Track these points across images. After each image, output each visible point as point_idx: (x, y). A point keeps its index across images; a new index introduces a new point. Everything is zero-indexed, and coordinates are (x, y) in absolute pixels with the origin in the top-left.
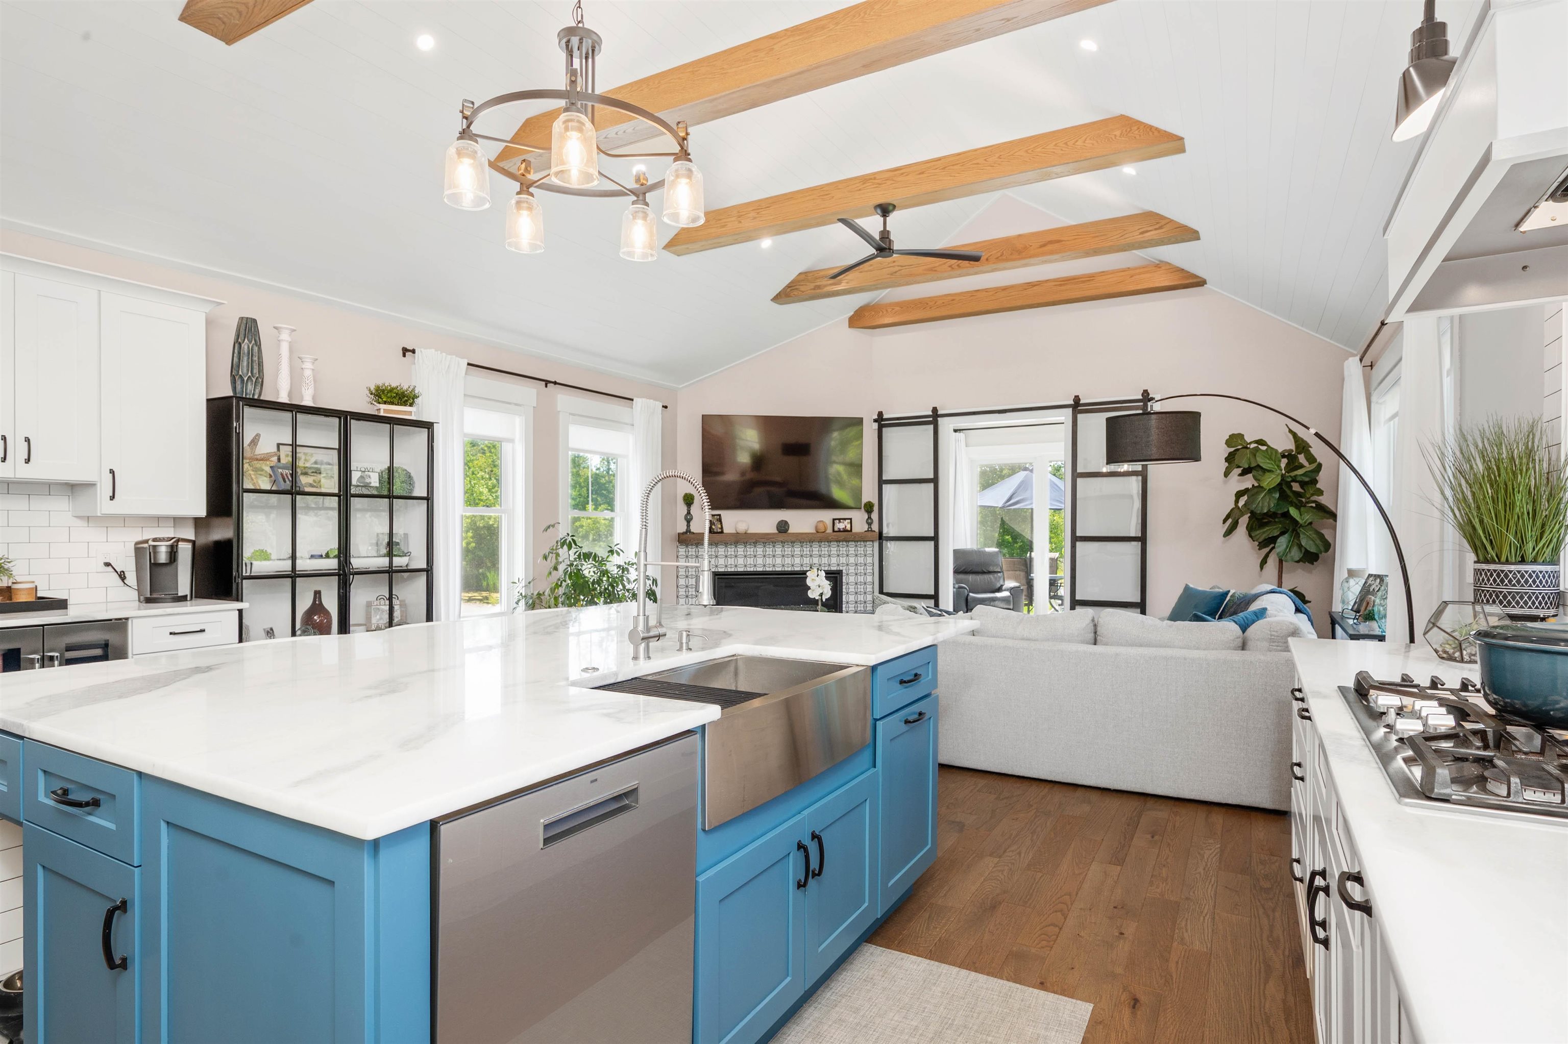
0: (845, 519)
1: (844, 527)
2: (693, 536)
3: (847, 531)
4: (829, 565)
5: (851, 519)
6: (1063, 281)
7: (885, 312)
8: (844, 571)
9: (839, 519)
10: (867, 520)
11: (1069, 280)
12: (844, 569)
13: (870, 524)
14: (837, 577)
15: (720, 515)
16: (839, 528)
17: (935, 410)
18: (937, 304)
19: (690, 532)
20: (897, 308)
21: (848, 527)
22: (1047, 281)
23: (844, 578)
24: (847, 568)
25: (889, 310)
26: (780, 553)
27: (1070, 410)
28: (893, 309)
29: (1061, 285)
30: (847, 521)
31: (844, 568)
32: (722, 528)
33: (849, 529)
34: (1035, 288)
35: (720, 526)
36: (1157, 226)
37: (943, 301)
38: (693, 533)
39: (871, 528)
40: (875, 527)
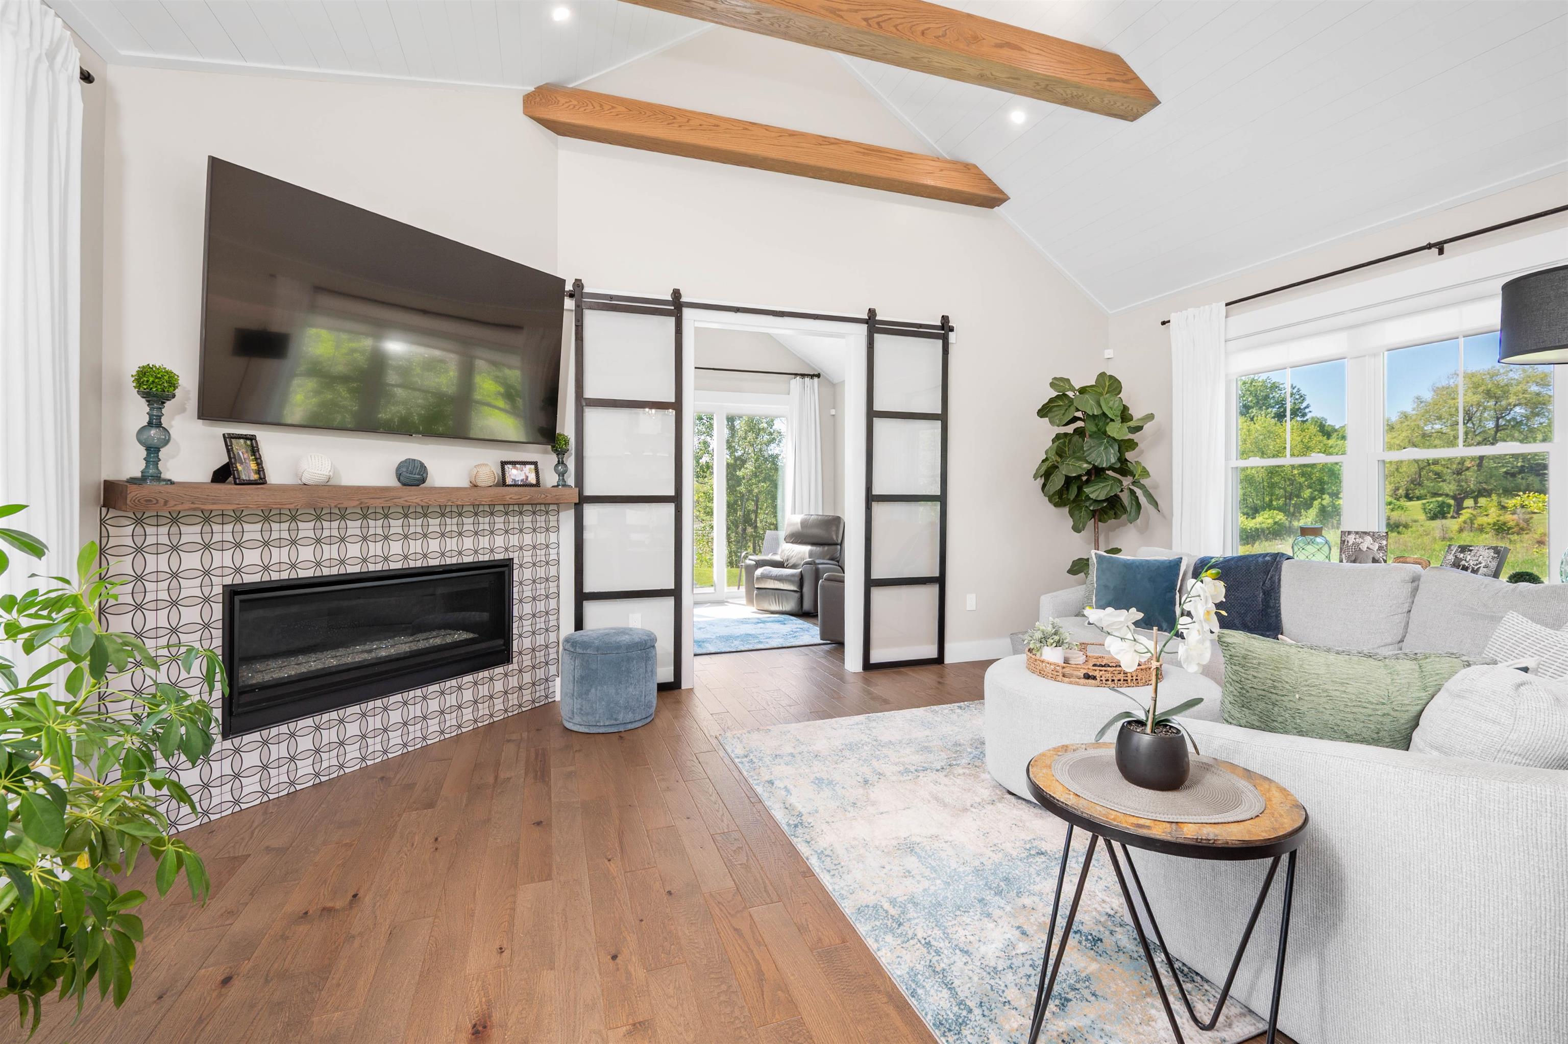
0: (524, 463)
1: (524, 477)
2: (170, 488)
3: (531, 485)
4: (492, 551)
5: (535, 464)
6: (867, 149)
7: (598, 108)
8: (516, 561)
9: (514, 463)
10: (557, 466)
11: (873, 150)
12: (515, 556)
13: (562, 475)
14: (503, 572)
15: (252, 438)
16: (514, 480)
17: (676, 294)
18: (691, 123)
19: (158, 478)
20: (621, 109)
21: (532, 479)
22: (847, 142)
23: (515, 572)
24: (521, 555)
25: (606, 107)
26: (400, 531)
27: (865, 327)
28: (613, 107)
29: (864, 154)
30: (528, 467)
31: (516, 554)
32: (260, 470)
33: (534, 481)
34: (832, 147)
35: (253, 466)
36: (1124, 78)
37: (701, 122)
38: (171, 482)
39: (563, 479)
40: (571, 480)
